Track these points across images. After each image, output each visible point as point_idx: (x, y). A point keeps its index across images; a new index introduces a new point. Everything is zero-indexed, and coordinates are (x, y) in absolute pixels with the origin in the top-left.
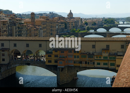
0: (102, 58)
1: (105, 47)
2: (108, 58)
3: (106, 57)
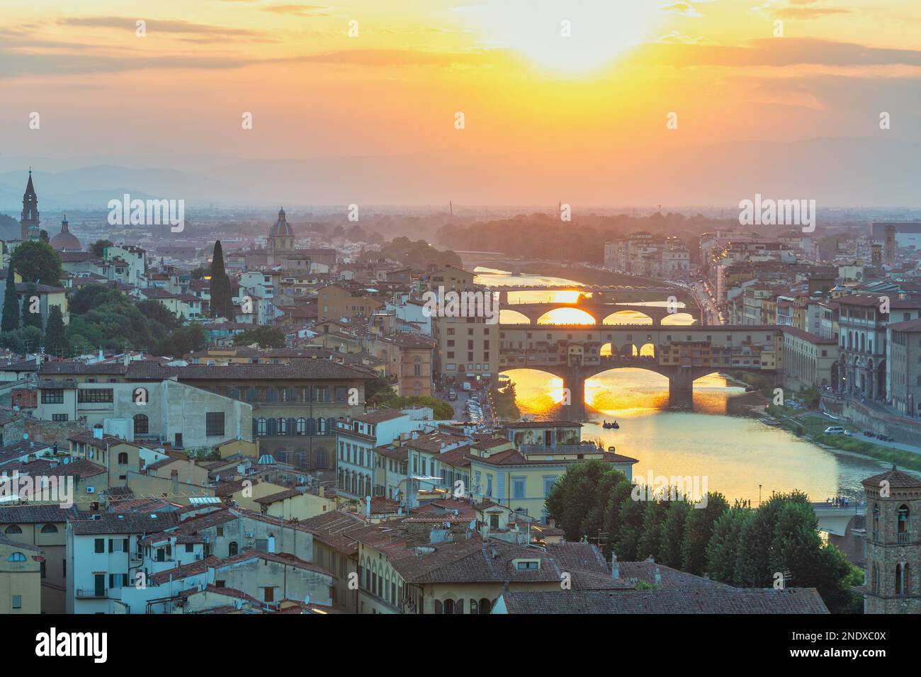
0: (742, 354)
1: (745, 340)
2: (751, 354)
3: (748, 353)
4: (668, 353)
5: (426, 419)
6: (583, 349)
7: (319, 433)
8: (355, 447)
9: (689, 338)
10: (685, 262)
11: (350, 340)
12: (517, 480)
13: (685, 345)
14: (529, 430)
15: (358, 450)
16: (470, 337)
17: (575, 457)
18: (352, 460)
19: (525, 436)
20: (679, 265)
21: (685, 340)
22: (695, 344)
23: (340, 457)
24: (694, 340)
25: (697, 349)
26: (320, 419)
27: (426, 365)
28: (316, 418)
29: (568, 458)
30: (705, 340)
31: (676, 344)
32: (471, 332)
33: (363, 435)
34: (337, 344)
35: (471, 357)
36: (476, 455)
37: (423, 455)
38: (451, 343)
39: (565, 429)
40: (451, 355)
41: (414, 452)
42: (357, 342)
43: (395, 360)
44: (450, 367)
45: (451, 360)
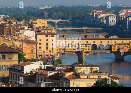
4: (115, 47)
5: (41, 65)
6: (85, 46)
7: (3, 70)
8: (16, 74)
9: (123, 42)
10: (114, 20)
11: (9, 41)
12: (76, 85)
13: (121, 44)
14: (80, 68)
15: (17, 75)
16: (47, 42)
17: (98, 77)
18: (15, 79)
19: (79, 70)
20: (112, 21)
21: (121, 43)
22: (125, 44)
23: (10, 78)
24: (124, 43)
25: (126, 46)
26: (3, 65)
27: (35, 49)
28: (2, 65)
29: (95, 77)
30: (128, 43)
31: (118, 44)
32: (47, 40)
33: (19, 70)
34: (4, 43)
35: (47, 48)
36: (61, 76)
37: (41, 76)
38: (40, 44)
39: (93, 67)
40: (40, 48)
41: (38, 75)
42: (11, 42)
43: (24, 48)
44: (40, 52)
45: (40, 49)
